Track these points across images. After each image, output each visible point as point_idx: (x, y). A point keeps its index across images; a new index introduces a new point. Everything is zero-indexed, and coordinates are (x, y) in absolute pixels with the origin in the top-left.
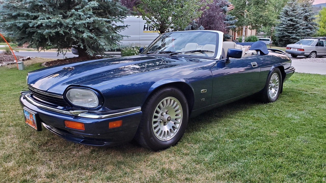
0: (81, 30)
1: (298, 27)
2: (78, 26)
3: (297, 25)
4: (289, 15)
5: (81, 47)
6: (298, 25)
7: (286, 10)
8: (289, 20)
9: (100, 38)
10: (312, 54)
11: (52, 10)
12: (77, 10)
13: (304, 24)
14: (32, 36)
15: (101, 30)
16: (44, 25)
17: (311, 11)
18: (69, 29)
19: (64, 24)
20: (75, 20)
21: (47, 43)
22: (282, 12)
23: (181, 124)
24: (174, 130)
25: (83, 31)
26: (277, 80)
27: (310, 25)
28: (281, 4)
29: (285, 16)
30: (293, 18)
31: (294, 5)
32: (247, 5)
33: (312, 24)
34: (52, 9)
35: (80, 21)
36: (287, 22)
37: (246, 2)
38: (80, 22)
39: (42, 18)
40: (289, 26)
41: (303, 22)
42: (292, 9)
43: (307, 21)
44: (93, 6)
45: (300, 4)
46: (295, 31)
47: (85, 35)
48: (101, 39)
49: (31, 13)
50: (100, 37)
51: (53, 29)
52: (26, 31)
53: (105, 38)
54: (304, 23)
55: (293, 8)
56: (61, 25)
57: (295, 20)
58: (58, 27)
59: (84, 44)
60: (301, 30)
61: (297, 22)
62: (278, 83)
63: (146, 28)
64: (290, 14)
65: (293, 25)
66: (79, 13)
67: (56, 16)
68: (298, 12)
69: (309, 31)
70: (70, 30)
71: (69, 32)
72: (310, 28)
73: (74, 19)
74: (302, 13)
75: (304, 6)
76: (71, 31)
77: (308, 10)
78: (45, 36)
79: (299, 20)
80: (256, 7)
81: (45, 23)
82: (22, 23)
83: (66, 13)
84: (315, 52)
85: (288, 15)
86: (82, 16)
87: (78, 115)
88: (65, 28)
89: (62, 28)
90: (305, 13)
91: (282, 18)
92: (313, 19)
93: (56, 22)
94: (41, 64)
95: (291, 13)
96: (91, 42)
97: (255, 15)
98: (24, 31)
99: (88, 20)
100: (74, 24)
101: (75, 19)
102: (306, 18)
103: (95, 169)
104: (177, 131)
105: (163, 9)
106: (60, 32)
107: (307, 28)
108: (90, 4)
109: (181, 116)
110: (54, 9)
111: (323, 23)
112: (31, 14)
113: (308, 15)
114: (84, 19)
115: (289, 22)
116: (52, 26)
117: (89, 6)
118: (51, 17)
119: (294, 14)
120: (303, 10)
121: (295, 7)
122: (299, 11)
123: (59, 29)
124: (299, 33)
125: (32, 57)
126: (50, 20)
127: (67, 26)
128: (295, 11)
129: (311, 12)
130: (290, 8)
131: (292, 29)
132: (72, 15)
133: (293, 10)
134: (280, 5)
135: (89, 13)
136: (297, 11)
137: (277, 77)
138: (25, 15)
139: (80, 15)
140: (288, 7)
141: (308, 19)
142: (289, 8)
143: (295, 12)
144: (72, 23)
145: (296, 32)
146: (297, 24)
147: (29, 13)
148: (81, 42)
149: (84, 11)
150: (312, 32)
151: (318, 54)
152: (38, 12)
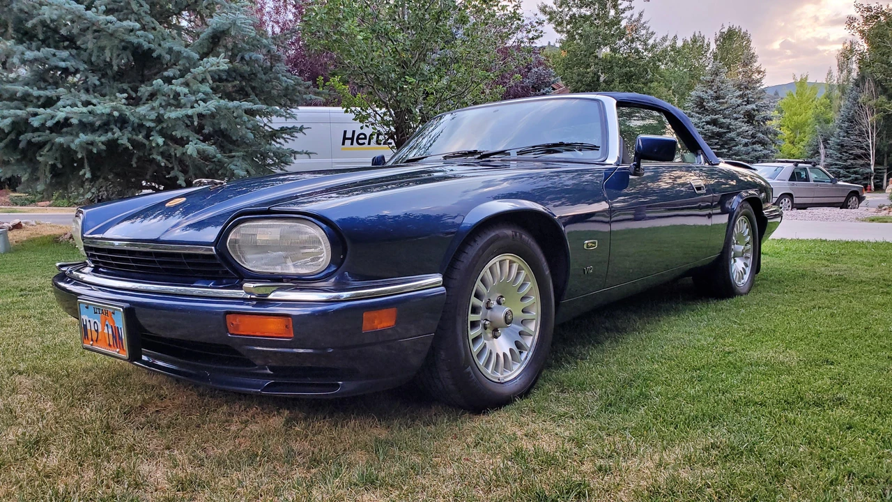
0: (179, 136)
1: (732, 139)
2: (170, 125)
3: (729, 135)
5: (178, 182)
6: (732, 135)
7: (699, 97)
8: (708, 123)
9: (234, 157)
10: (783, 200)
11: (97, 83)
12: (168, 80)
13: (747, 131)
14: (37, 154)
15: (234, 138)
16: (74, 121)
17: (759, 98)
18: (144, 133)
19: (132, 118)
20: (162, 107)
21: (81, 173)
22: (690, 104)
23: (536, 338)
24: (521, 353)
25: (185, 138)
26: (746, 237)
27: (760, 135)
28: (685, 84)
29: (699, 113)
30: (719, 116)
31: (719, 84)
32: (604, 85)
33: (765, 133)
34: (97, 78)
35: (178, 109)
36: (703, 128)
37: (599, 77)
38: (178, 112)
39: (69, 102)
40: (711, 137)
41: (743, 128)
42: (715, 95)
43: (752, 124)
44: (213, 68)
45: (732, 83)
46: (726, 150)
47: (191, 149)
48: (236, 159)
49: (35, 88)
50: (233, 154)
51: (99, 132)
52: (21, 141)
53: (246, 158)
54: (747, 128)
55: (716, 92)
56: (122, 122)
57: (724, 121)
58: (114, 127)
59: (187, 177)
60: (740, 147)
61: (728, 128)
62: (749, 246)
63: (348, 139)
64: (709, 107)
65: (719, 135)
66: (174, 87)
67: (107, 97)
68: (729, 101)
69: (759, 149)
70: (147, 137)
71: (145, 141)
72: (763, 143)
73: (161, 104)
74: (738, 106)
75: (742, 87)
76: (151, 138)
77: (751, 97)
78: (76, 152)
79: (733, 122)
80: (627, 87)
81: (79, 118)
82: (9, 119)
83: (136, 90)
84: (790, 196)
85: (705, 109)
86: (182, 97)
87: (268, 295)
88: (133, 130)
89: (124, 131)
90: (746, 105)
91: (692, 117)
92: (766, 119)
93: (110, 115)
94: (57, 238)
95: (711, 104)
96: (207, 169)
98: (12, 141)
99: (201, 108)
100: (159, 119)
101: (163, 104)
102: (750, 117)
103: (315, 462)
104: (527, 357)
105: (403, 79)
106: (120, 142)
107: (754, 143)
108: (205, 64)
109: (536, 312)
110: (103, 80)
111: (789, 133)
112: (36, 92)
113: (754, 110)
114: (189, 106)
115: (708, 126)
116: (98, 123)
117: (204, 69)
118: (94, 101)
119: (721, 108)
120: (741, 96)
121: (722, 90)
122: (733, 98)
123: (118, 133)
124: (736, 154)
125: (26, 223)
126: (90, 107)
127: (141, 126)
128: (723, 100)
129: (760, 103)
130: (709, 91)
131: (716, 144)
132: (152, 96)
133: (717, 98)
134: (682, 85)
135: (201, 89)
136: (726, 100)
137: (747, 228)
138: (18, 95)
139: (177, 95)
140: (704, 89)
141: (756, 119)
142: (706, 93)
143: (723, 103)
144: (153, 115)
145: (728, 152)
146: (730, 132)
147: (30, 90)
148: (178, 170)
149: (187, 84)
150: (767, 152)
151: (796, 201)
152: (54, 87)
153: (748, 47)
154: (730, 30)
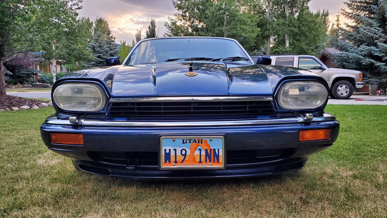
4: (96, 52)
7: (92, 46)
29: (93, 53)
30: (102, 54)
31: (101, 41)
32: (56, 35)
40: (99, 63)
42: (99, 45)
64: (97, 50)
75: (108, 43)
77: (112, 48)
80: (67, 38)
97: (67, 47)
115: (98, 58)
119: (102, 51)
120: (108, 47)
121: (102, 43)
122: (106, 48)
128: (102, 48)
129: (115, 50)
133: (100, 47)
136: (104, 48)
140: (95, 42)
142: (96, 44)
143: (102, 49)
153: (107, 27)
154: (100, 19)
